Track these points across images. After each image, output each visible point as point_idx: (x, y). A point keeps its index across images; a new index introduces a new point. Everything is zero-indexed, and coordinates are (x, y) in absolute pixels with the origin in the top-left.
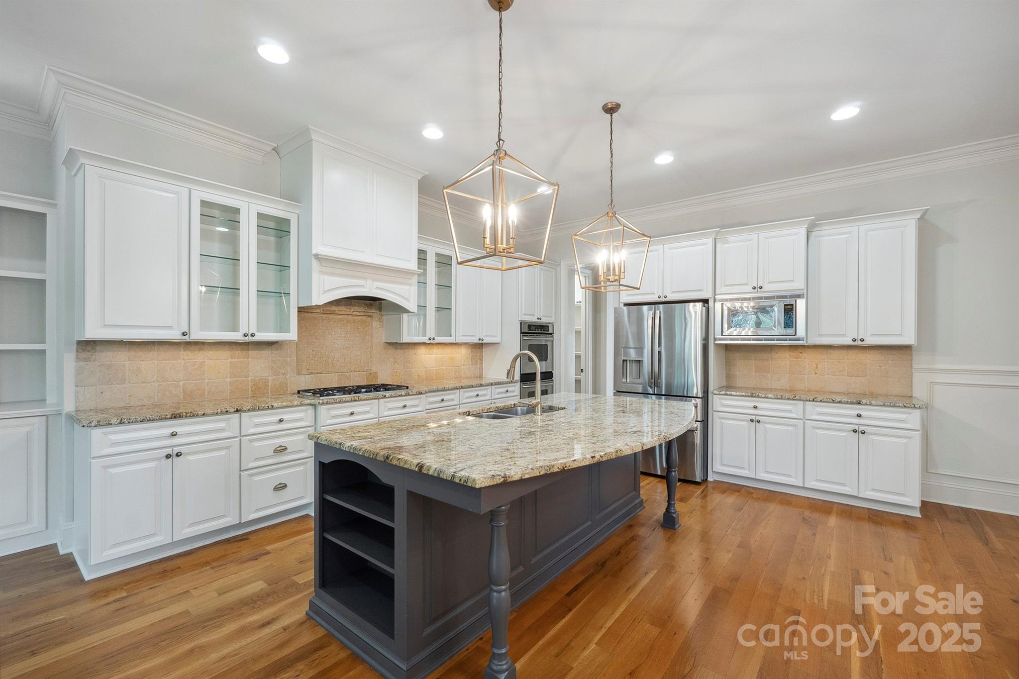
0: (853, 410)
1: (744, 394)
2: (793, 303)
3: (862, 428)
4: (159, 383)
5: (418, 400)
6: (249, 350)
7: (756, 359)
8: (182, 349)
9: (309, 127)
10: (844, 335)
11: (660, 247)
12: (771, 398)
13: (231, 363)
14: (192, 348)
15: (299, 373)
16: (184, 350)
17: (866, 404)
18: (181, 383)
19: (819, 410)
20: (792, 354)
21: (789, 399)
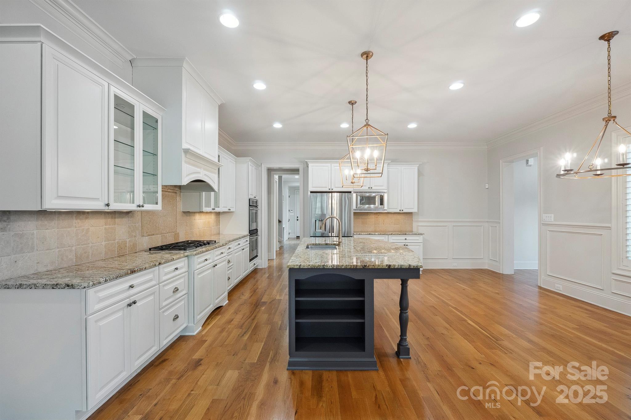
0: (403, 237)
1: (366, 234)
2: (383, 195)
3: (406, 244)
4: (59, 249)
5: (225, 249)
6: (115, 218)
7: (362, 219)
8: (74, 217)
9: (186, 58)
10: (397, 209)
11: (329, 165)
12: (377, 235)
13: (105, 229)
14: (81, 217)
15: (143, 236)
16: (76, 219)
17: (408, 235)
18: (74, 248)
19: (393, 238)
20: (375, 216)
21: (383, 235)
